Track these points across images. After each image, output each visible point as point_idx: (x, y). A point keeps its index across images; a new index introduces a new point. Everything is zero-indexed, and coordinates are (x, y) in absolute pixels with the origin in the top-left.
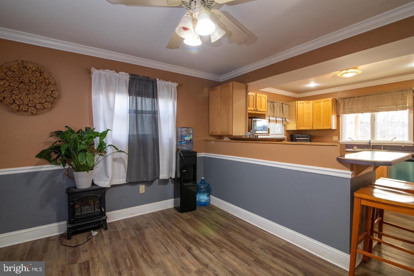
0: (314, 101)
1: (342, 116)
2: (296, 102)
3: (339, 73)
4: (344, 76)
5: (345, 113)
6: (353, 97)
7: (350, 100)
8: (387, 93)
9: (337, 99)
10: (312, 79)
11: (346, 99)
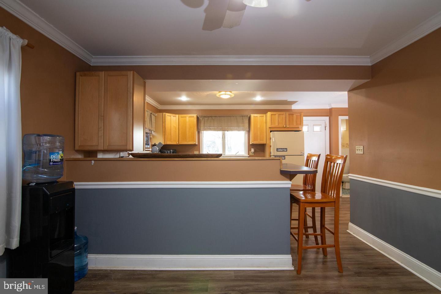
0: (180, 115)
1: (201, 133)
2: (164, 113)
3: (218, 94)
4: (221, 96)
5: (205, 130)
6: (211, 117)
7: (208, 119)
8: (233, 117)
9: (198, 116)
10: (184, 93)
11: (206, 117)
